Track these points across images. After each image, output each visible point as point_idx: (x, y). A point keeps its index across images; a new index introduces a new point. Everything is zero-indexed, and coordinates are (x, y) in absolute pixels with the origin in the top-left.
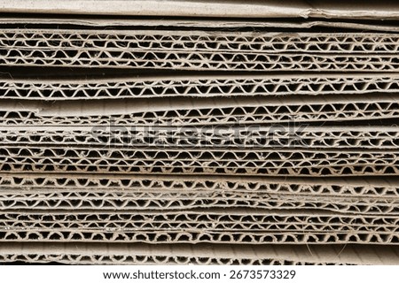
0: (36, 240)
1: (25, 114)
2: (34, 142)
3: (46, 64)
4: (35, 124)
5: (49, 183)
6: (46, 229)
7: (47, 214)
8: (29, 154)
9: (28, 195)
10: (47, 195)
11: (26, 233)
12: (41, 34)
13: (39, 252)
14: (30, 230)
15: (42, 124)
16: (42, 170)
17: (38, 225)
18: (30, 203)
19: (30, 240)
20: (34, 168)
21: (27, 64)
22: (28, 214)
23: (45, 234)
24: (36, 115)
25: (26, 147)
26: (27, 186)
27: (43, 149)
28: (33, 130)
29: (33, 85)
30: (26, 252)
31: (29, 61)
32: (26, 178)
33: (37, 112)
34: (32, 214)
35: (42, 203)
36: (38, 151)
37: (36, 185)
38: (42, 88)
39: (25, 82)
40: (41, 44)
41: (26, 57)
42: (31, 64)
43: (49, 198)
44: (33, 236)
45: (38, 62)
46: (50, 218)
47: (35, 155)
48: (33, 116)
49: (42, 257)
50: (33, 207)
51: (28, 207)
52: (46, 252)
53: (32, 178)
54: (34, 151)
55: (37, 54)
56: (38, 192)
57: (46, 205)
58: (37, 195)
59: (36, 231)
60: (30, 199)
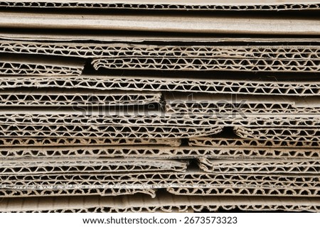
0: (291, 195)
1: (285, 106)
2: (293, 126)
3: (299, 70)
4: (292, 113)
5: (300, 155)
6: (299, 187)
7: (299, 177)
8: (289, 134)
9: (285, 163)
10: (298, 163)
11: (284, 190)
12: (296, 49)
13: (294, 204)
14: (287, 188)
15: (297, 112)
16: (294, 146)
17: (292, 185)
18: (287, 169)
19: (287, 195)
20: (288, 144)
21: (286, 70)
22: (285, 177)
23: (297, 191)
24: (293, 106)
25: (288, 129)
26: (284, 157)
27: (299, 130)
28: (292, 117)
29: (291, 85)
30: (284, 204)
31: (287, 68)
32: (283, 151)
33: (293, 104)
34: (289, 176)
35: (295, 169)
36: (296, 132)
37: (290, 156)
38: (297, 87)
39: (285, 83)
40: (296, 56)
41: (285, 66)
42: (289, 70)
43: (300, 165)
44: (289, 192)
45: (294, 69)
46: (300, 180)
47: (294, 135)
48: (290, 107)
49: (296, 207)
50: (289, 172)
51: (285, 172)
52: (299, 204)
53: (287, 151)
54: (293, 131)
55: (293, 63)
56: (293, 161)
57: (298, 170)
58: (292, 164)
59: (291, 188)
60: (287, 166)
